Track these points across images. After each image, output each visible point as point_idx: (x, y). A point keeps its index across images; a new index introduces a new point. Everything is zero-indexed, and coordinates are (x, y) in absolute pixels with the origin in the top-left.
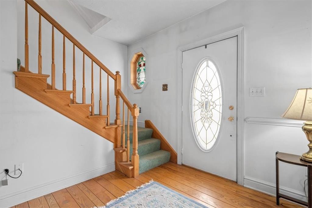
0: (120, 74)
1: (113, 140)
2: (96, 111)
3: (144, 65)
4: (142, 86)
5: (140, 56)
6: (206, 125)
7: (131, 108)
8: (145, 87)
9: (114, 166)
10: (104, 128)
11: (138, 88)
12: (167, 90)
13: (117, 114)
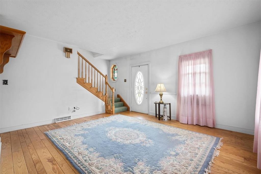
0: (107, 76)
1: (104, 101)
2: (99, 90)
3: (117, 70)
4: (115, 79)
5: (115, 66)
6: (140, 95)
7: (112, 89)
8: (117, 80)
9: (105, 111)
10: (102, 96)
11: (114, 80)
12: (126, 82)
13: (106, 91)
